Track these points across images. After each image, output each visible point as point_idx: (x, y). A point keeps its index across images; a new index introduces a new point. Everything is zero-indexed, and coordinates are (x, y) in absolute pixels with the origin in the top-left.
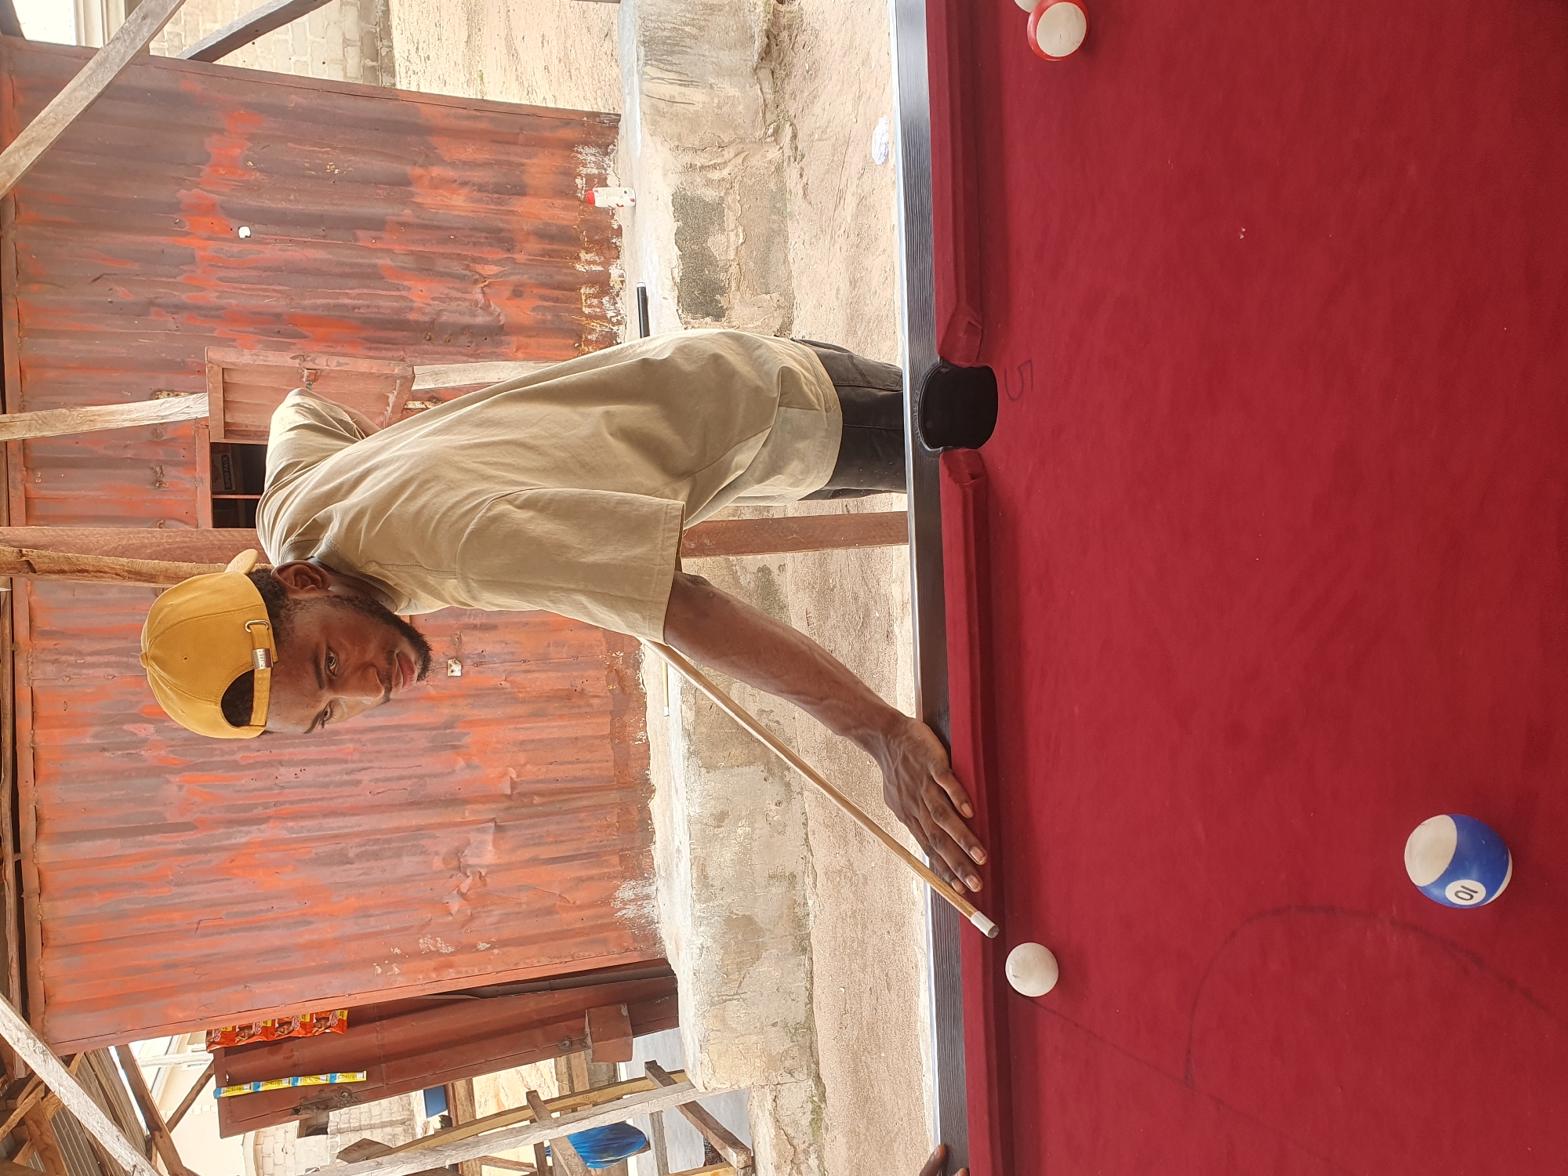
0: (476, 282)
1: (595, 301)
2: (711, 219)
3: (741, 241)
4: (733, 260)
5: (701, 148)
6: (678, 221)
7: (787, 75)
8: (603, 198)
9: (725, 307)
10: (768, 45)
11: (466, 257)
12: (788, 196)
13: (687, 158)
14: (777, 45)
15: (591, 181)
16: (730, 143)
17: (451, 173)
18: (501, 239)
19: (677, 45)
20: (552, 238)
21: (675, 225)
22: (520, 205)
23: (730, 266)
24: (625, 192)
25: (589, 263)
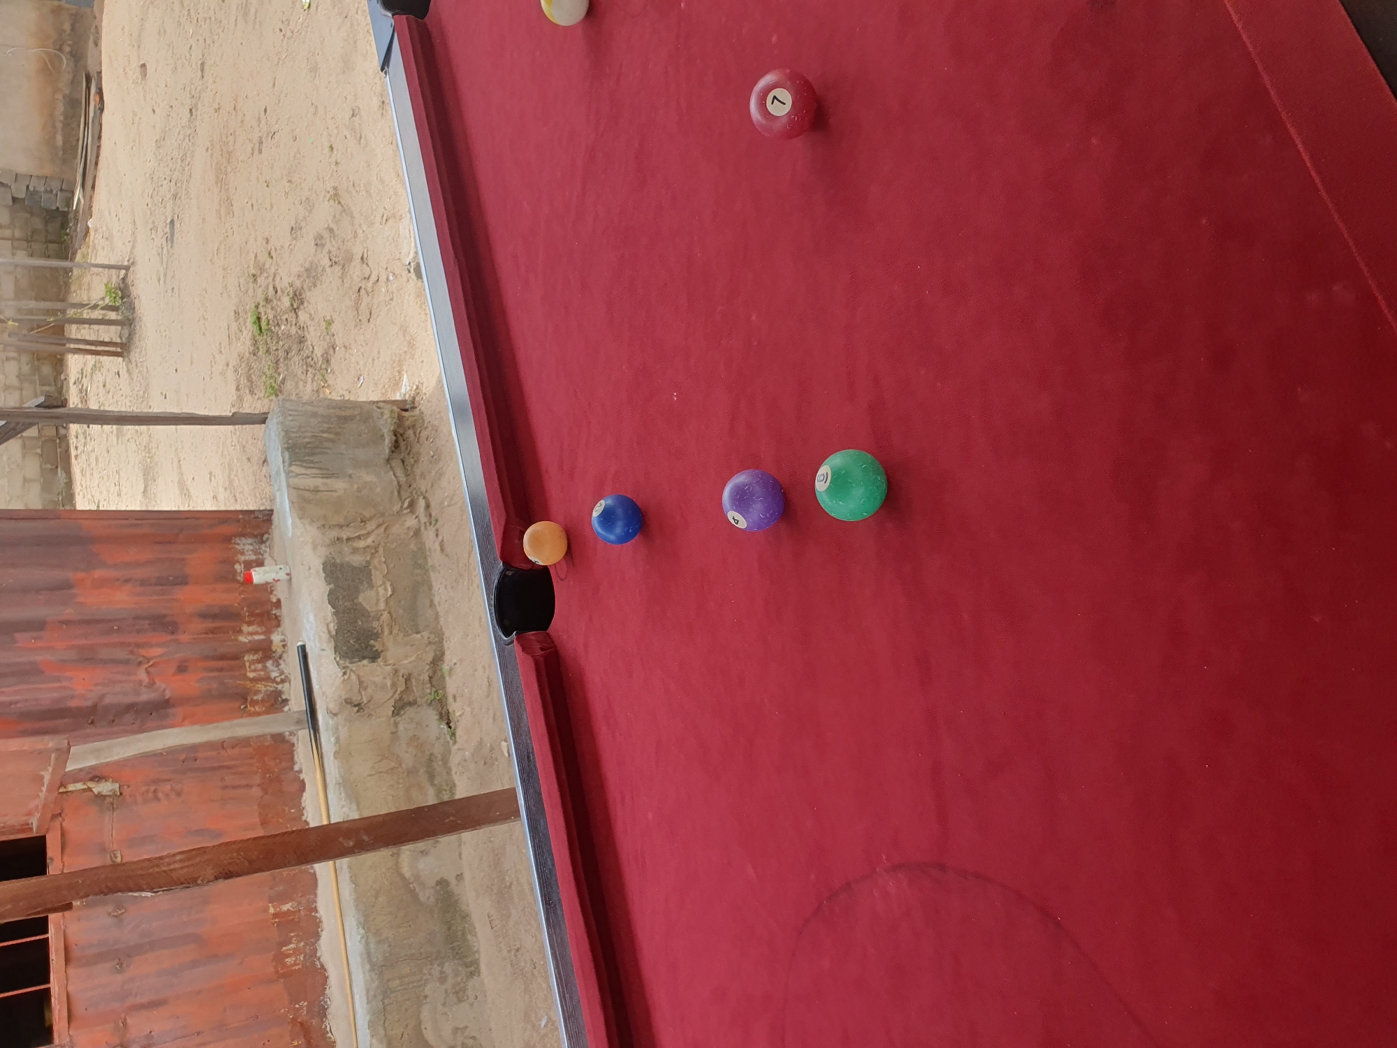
0: (140, 664)
1: (259, 666)
2: (359, 579)
3: (390, 593)
4: (384, 610)
5: (346, 523)
6: (330, 584)
7: (415, 462)
8: (258, 576)
9: (380, 650)
10: (396, 441)
11: (129, 644)
12: (428, 553)
13: (334, 533)
14: (404, 440)
15: (249, 565)
16: (370, 519)
17: (112, 573)
18: (165, 624)
19: (317, 447)
20: (214, 617)
21: (328, 588)
22: (181, 593)
23: (381, 615)
24: (281, 569)
25: (252, 634)
